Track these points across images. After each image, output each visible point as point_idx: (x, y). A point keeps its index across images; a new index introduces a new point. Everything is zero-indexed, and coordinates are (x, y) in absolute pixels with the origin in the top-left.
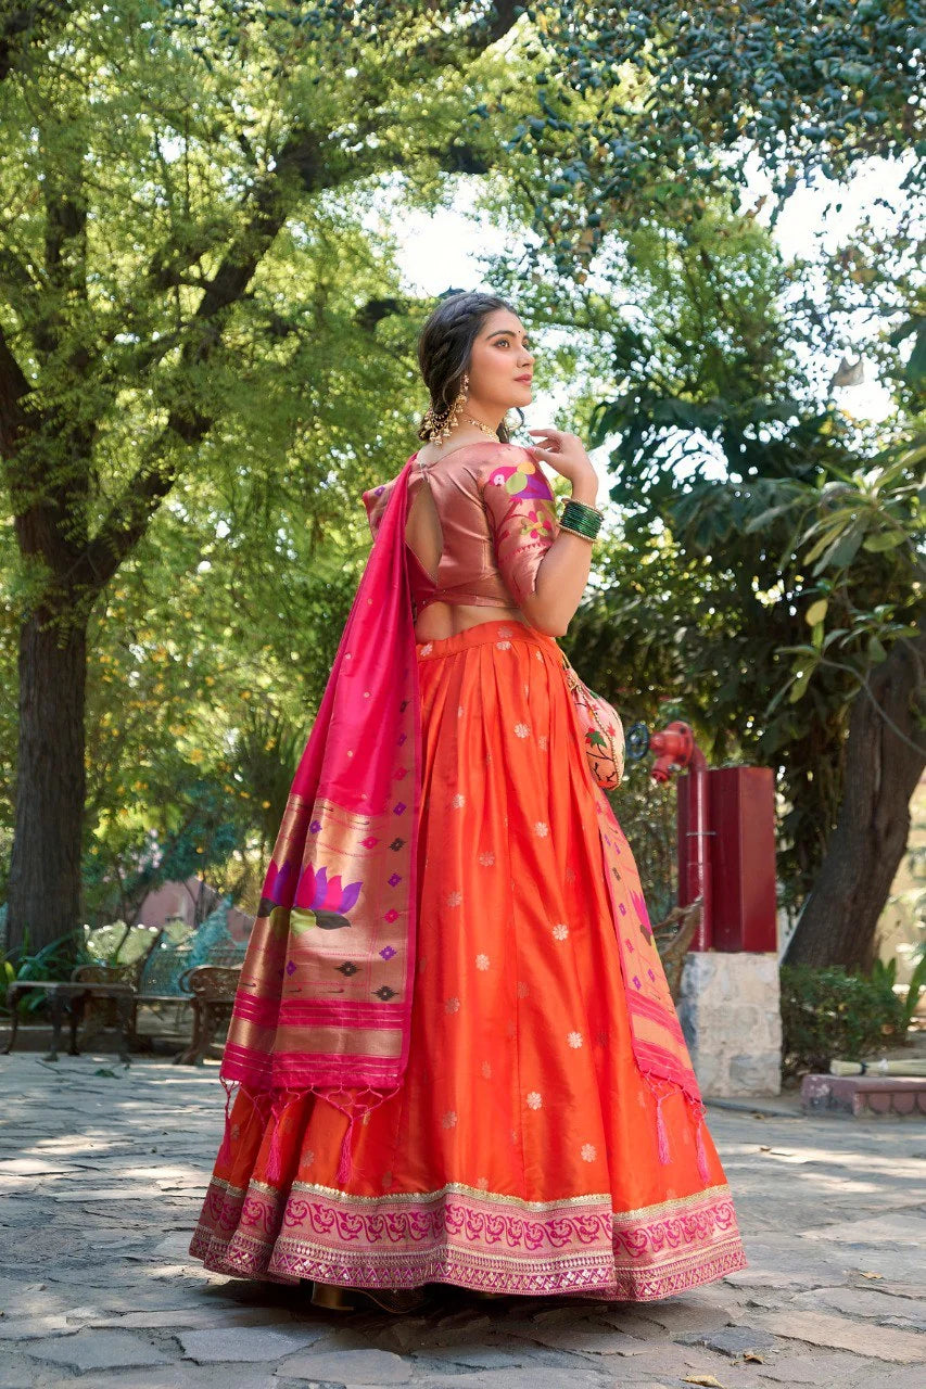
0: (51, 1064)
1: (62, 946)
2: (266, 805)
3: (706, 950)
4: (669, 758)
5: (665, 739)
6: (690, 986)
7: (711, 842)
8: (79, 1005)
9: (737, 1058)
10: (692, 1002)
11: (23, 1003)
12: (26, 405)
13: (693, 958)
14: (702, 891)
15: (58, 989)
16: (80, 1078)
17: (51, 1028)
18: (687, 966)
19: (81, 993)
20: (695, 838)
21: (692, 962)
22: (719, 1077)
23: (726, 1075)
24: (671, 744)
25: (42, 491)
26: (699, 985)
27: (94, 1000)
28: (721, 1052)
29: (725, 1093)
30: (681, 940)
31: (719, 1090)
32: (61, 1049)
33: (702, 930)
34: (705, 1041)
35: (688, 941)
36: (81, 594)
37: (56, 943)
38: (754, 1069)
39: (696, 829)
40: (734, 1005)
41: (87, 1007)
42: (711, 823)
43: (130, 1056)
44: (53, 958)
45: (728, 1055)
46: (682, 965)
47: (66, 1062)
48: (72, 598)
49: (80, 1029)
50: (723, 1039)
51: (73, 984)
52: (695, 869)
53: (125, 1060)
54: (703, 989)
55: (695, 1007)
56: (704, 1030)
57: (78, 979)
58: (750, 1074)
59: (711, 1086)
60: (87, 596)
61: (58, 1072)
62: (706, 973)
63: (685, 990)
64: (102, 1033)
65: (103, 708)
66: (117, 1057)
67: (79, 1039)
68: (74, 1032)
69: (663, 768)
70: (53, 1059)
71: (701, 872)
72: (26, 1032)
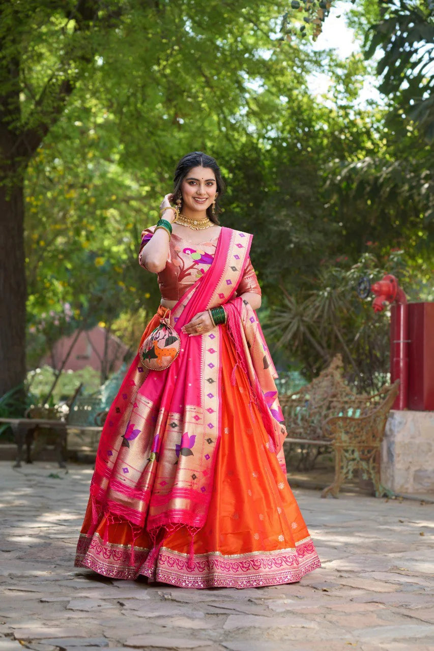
0: (18, 470)
1: (16, 393)
2: (148, 296)
3: (403, 410)
4: (383, 297)
5: (381, 286)
6: (391, 430)
7: (408, 347)
8: (31, 433)
9: (419, 471)
10: (392, 439)
13: (393, 414)
14: (402, 375)
15: (20, 424)
16: (41, 479)
17: (14, 446)
18: (389, 419)
19: (33, 426)
20: (399, 344)
21: (392, 416)
22: (407, 482)
23: (412, 480)
24: (385, 289)
26: (396, 430)
27: (41, 429)
28: (409, 468)
29: (410, 490)
30: (385, 404)
31: (407, 489)
32: (22, 459)
33: (402, 397)
34: (399, 462)
35: (391, 404)
36: (20, 163)
37: (11, 392)
38: (429, 477)
39: (399, 339)
40: (417, 441)
41: (35, 434)
42: (408, 335)
43: (64, 464)
44: (11, 401)
45: (413, 469)
46: (386, 419)
47: (26, 469)
48: (13, 166)
49: (32, 447)
50: (410, 460)
51: (27, 420)
52: (398, 362)
53: (62, 467)
54: (398, 432)
55: (393, 442)
56: (398, 455)
57: (28, 417)
58: (426, 480)
59: (402, 487)
60: (23, 164)
61: (26, 475)
62: (400, 423)
63: (388, 433)
64: (45, 450)
65: (33, 228)
66: (56, 465)
67: (32, 453)
68: (29, 449)
69: (379, 303)
70: (18, 466)
71: (401, 364)
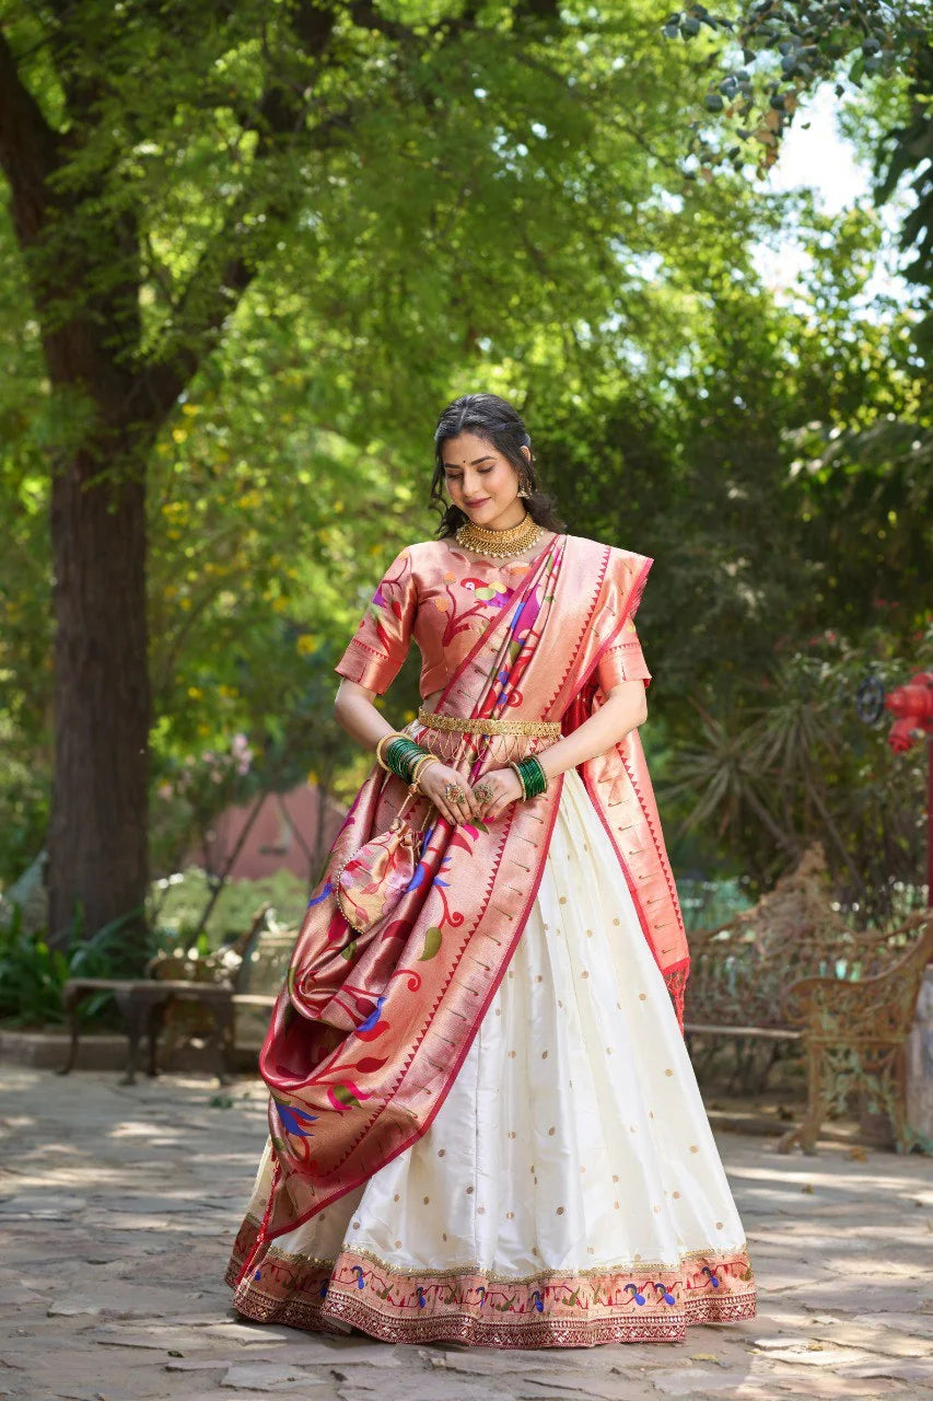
0: (129, 1090)
1: (126, 926)
4: (912, 721)
5: (906, 697)
8: (158, 1011)
11: (81, 1006)
12: (57, 182)
15: (134, 992)
16: (177, 1110)
17: (123, 1040)
18: (926, 984)
19: (163, 997)
24: (915, 703)
25: (82, 298)
27: (179, 1002)
30: (917, 951)
32: (138, 1068)
36: (138, 434)
37: (116, 924)
41: (168, 1014)
43: (229, 1077)
44: (117, 943)
46: (919, 983)
47: (145, 1087)
48: (125, 442)
49: (161, 1041)
51: (150, 984)
53: (224, 1084)
57: (154, 976)
60: (147, 436)
61: (145, 1102)
63: (923, 1014)
64: (187, 1048)
67: (159, 1054)
68: (153, 1046)
69: (901, 733)
70: (130, 1082)
72: (88, 1046)
